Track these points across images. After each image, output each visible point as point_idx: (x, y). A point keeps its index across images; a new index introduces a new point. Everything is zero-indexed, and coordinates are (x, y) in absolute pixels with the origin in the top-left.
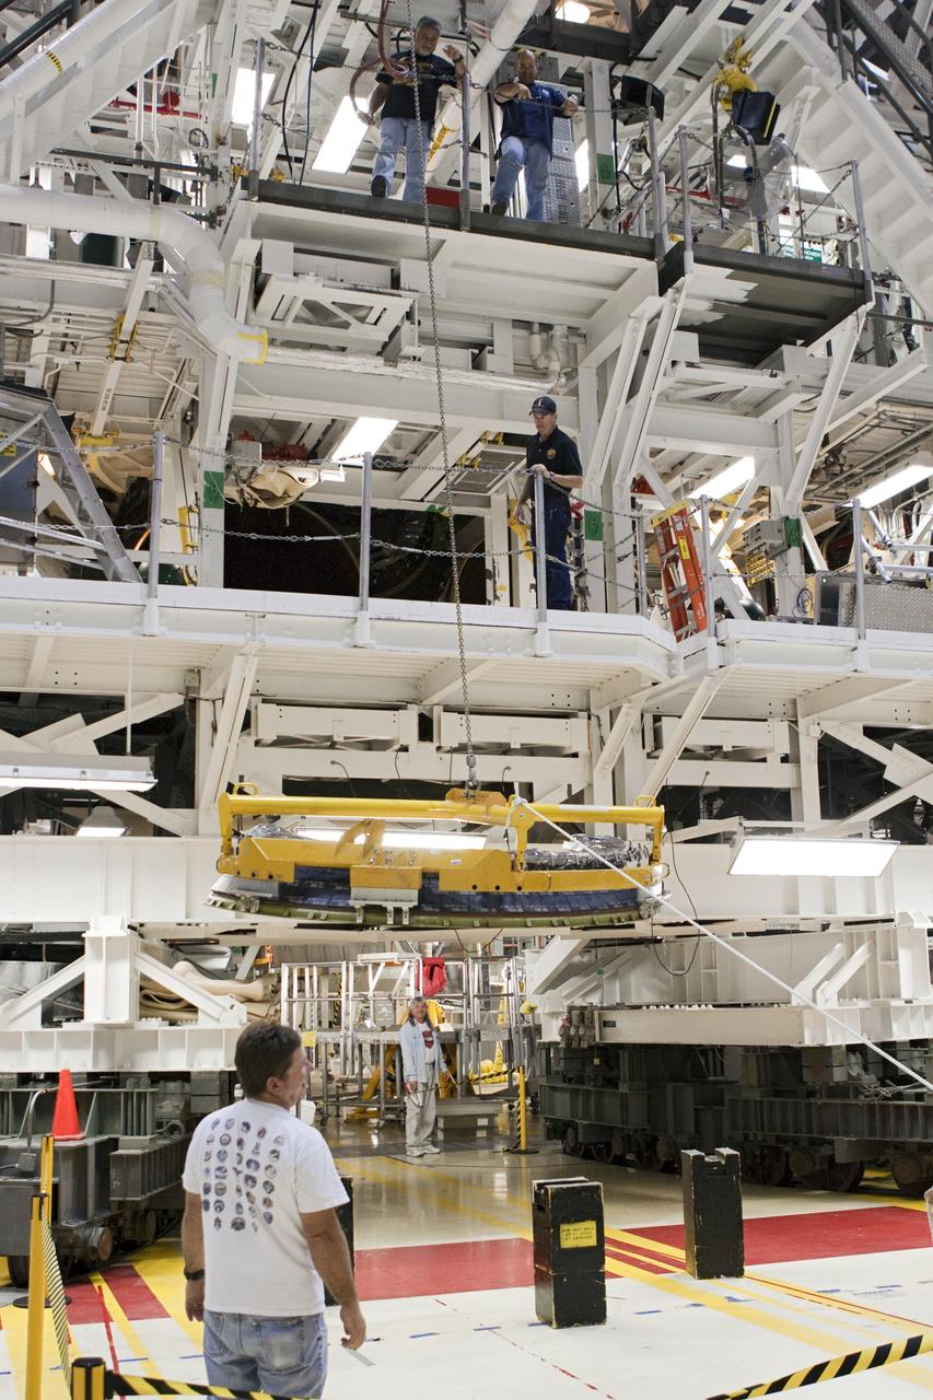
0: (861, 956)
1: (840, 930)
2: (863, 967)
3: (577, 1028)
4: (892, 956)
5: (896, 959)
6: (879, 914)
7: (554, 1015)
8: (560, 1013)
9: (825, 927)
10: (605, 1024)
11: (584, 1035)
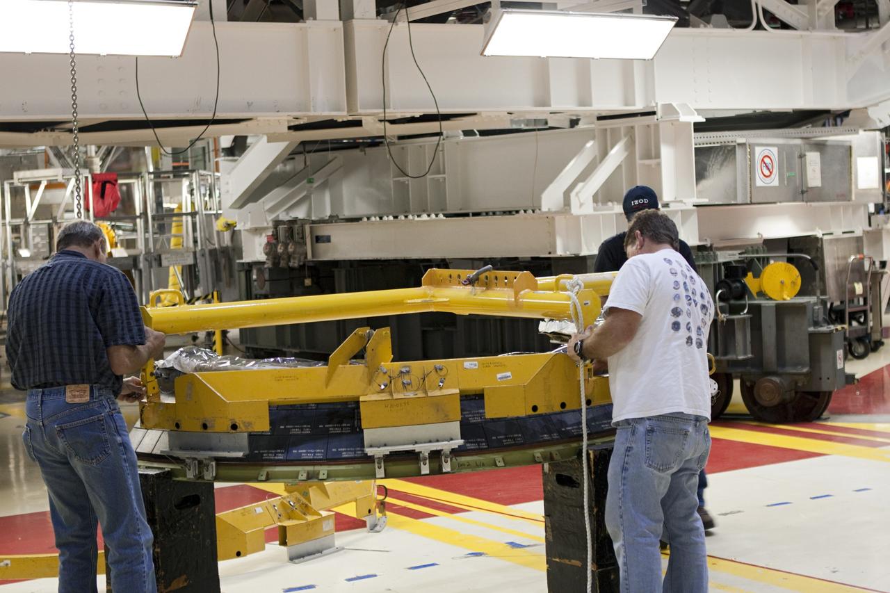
0: (617, 154)
1: (593, 126)
2: (619, 167)
3: (286, 245)
4: (652, 153)
5: (658, 156)
6: (639, 106)
7: (257, 231)
8: (265, 229)
9: (574, 123)
10: (318, 239)
11: (294, 252)
